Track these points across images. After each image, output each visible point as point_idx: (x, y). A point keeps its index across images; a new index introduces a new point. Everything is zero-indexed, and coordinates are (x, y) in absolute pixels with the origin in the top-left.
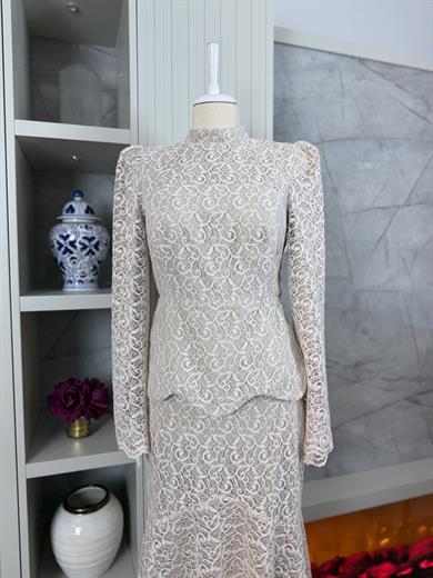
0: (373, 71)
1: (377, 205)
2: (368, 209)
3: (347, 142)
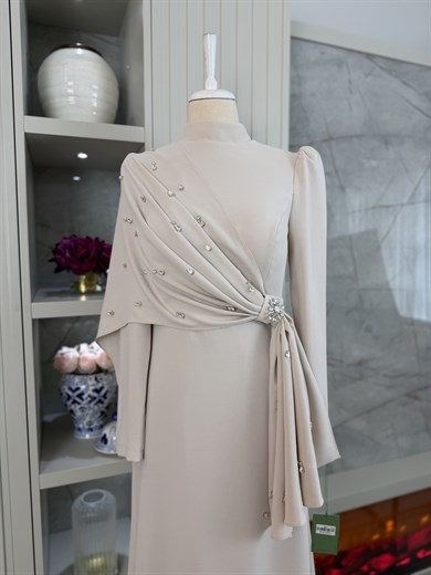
0: (381, 68)
1: (381, 203)
2: (374, 207)
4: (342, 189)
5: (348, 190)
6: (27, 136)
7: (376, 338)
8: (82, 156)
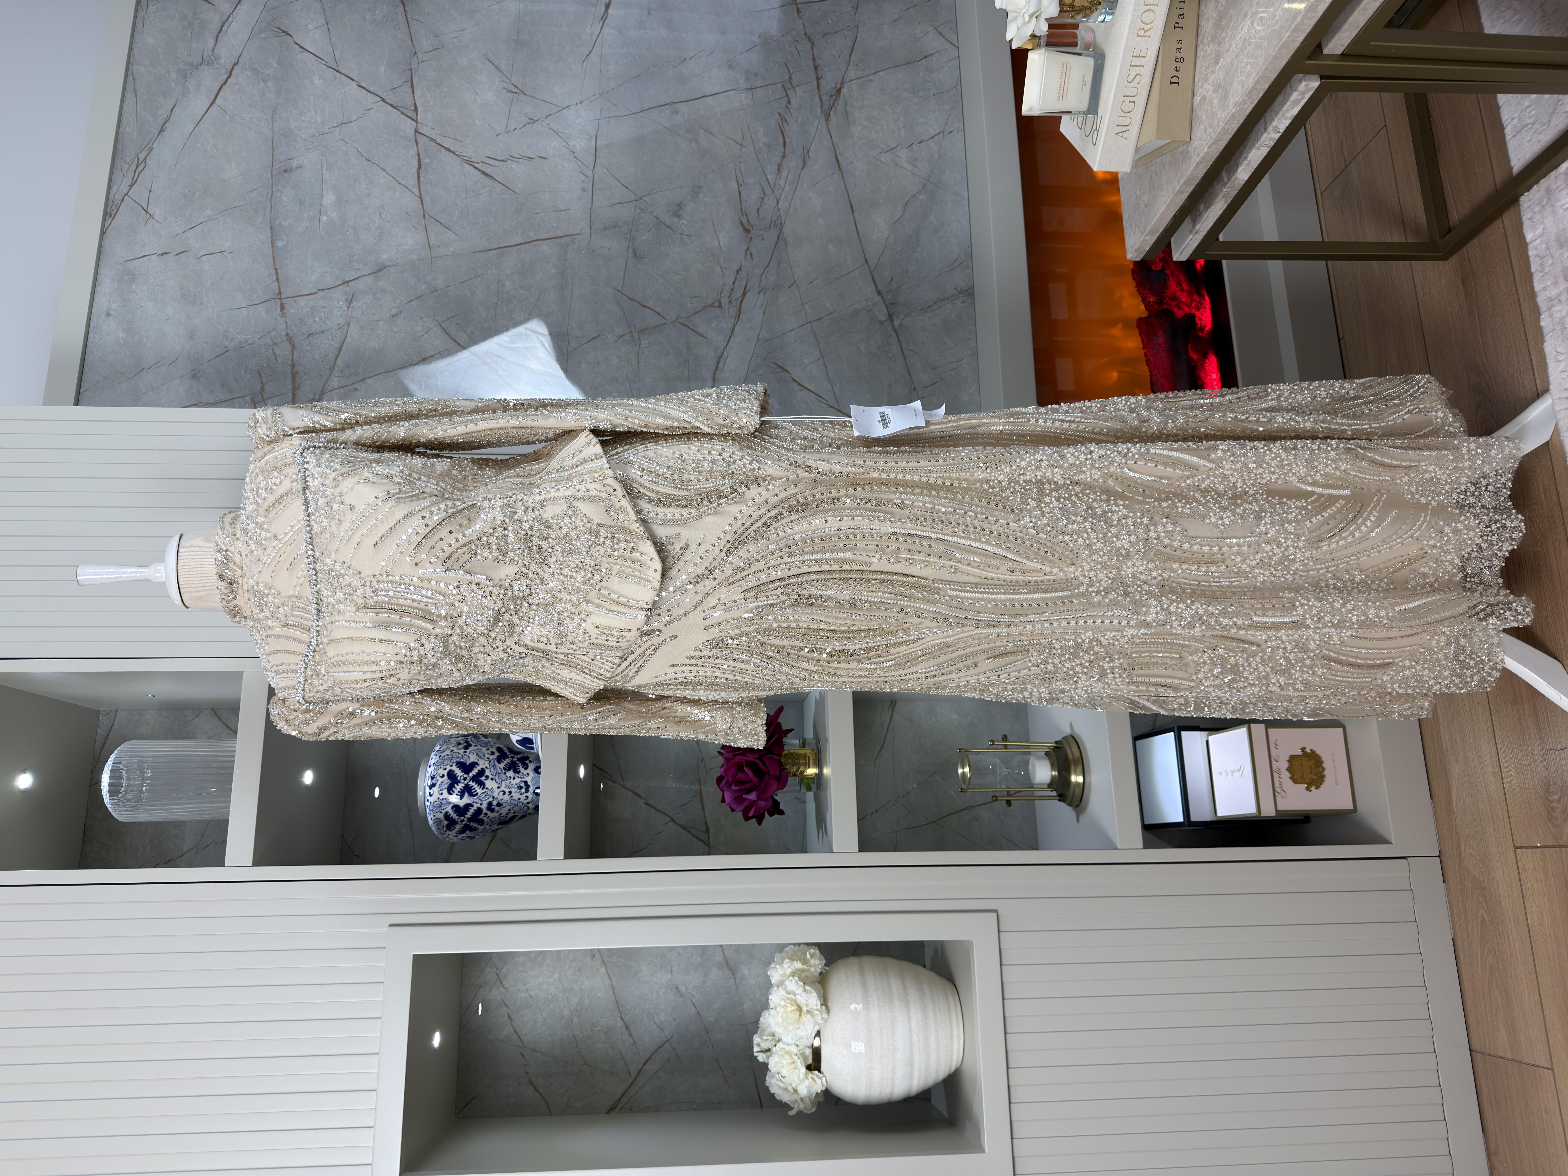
0: (131, 186)
1: (412, 181)
2: (421, 198)
3: (280, 244)
5: (383, 258)
6: (258, 862)
8: (308, 777)
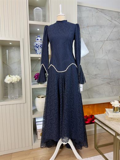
0: (99, 11)
1: (100, 40)
3: (94, 27)
4: (91, 37)
5: (92, 37)
6: (30, 24)
7: (99, 70)
